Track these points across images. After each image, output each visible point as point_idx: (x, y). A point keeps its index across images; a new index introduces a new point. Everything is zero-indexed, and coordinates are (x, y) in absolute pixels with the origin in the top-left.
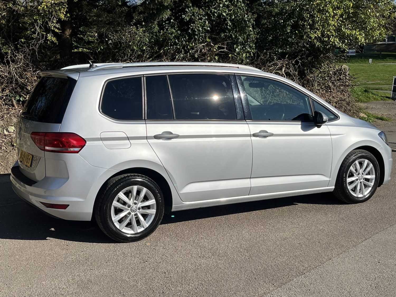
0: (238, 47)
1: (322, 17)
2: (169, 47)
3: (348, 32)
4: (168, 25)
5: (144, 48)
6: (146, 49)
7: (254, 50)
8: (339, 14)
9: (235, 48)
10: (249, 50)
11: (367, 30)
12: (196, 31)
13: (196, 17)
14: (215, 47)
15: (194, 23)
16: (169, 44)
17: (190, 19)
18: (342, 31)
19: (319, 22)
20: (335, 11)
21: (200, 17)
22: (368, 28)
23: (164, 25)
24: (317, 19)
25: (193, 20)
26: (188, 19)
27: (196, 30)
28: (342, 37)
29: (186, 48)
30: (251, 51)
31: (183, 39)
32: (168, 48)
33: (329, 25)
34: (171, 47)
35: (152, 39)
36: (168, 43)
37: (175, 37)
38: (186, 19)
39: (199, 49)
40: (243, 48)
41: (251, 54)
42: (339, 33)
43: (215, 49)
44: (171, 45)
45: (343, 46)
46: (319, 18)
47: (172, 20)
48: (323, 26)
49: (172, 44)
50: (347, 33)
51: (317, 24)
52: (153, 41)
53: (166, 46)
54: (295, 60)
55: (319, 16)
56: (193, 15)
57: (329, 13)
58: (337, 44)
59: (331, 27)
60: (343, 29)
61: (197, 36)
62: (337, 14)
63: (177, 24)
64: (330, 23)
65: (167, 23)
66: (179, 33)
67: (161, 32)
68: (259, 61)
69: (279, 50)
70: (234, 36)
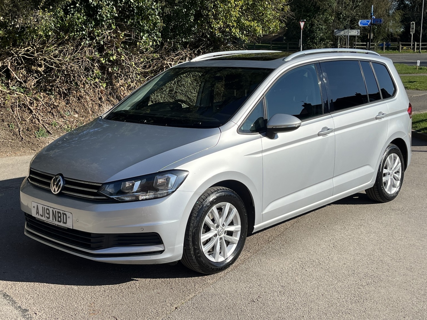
0: (145, 35)
1: (224, 7)
2: (76, 33)
3: (247, 23)
4: (73, 10)
5: (50, 33)
6: (52, 34)
7: (160, 39)
8: (240, 5)
9: (141, 36)
10: (156, 38)
11: (264, 22)
12: (104, 18)
13: (104, 2)
15: (101, 8)
16: (75, 29)
17: (97, 4)
18: (241, 23)
19: (222, 12)
20: (236, 2)
21: (108, 2)
22: (265, 20)
23: (69, 9)
24: (220, 9)
25: (100, 6)
26: (95, 4)
27: (104, 16)
28: (242, 28)
29: (92, 35)
30: (158, 40)
31: (90, 25)
32: (74, 34)
33: (231, 16)
34: (77, 33)
35: (58, 24)
36: (73, 28)
37: (82, 23)
38: (94, 4)
39: (106, 36)
40: (149, 36)
41: (157, 42)
42: (239, 24)
43: (122, 36)
44: (77, 31)
45: (243, 37)
46: (222, 8)
47: (77, 5)
48: (226, 17)
49: (79, 30)
50: (247, 25)
51: (220, 14)
52: (59, 26)
53: (72, 32)
54: (198, 49)
55: (222, 7)
57: (231, 4)
58: (237, 35)
59: (233, 17)
60: (242, 20)
61: (105, 22)
62: (238, 5)
63: (84, 10)
64: (232, 14)
65: (72, 7)
66: (85, 18)
67: (67, 17)
68: (163, 50)
69: (183, 39)
70: (141, 24)
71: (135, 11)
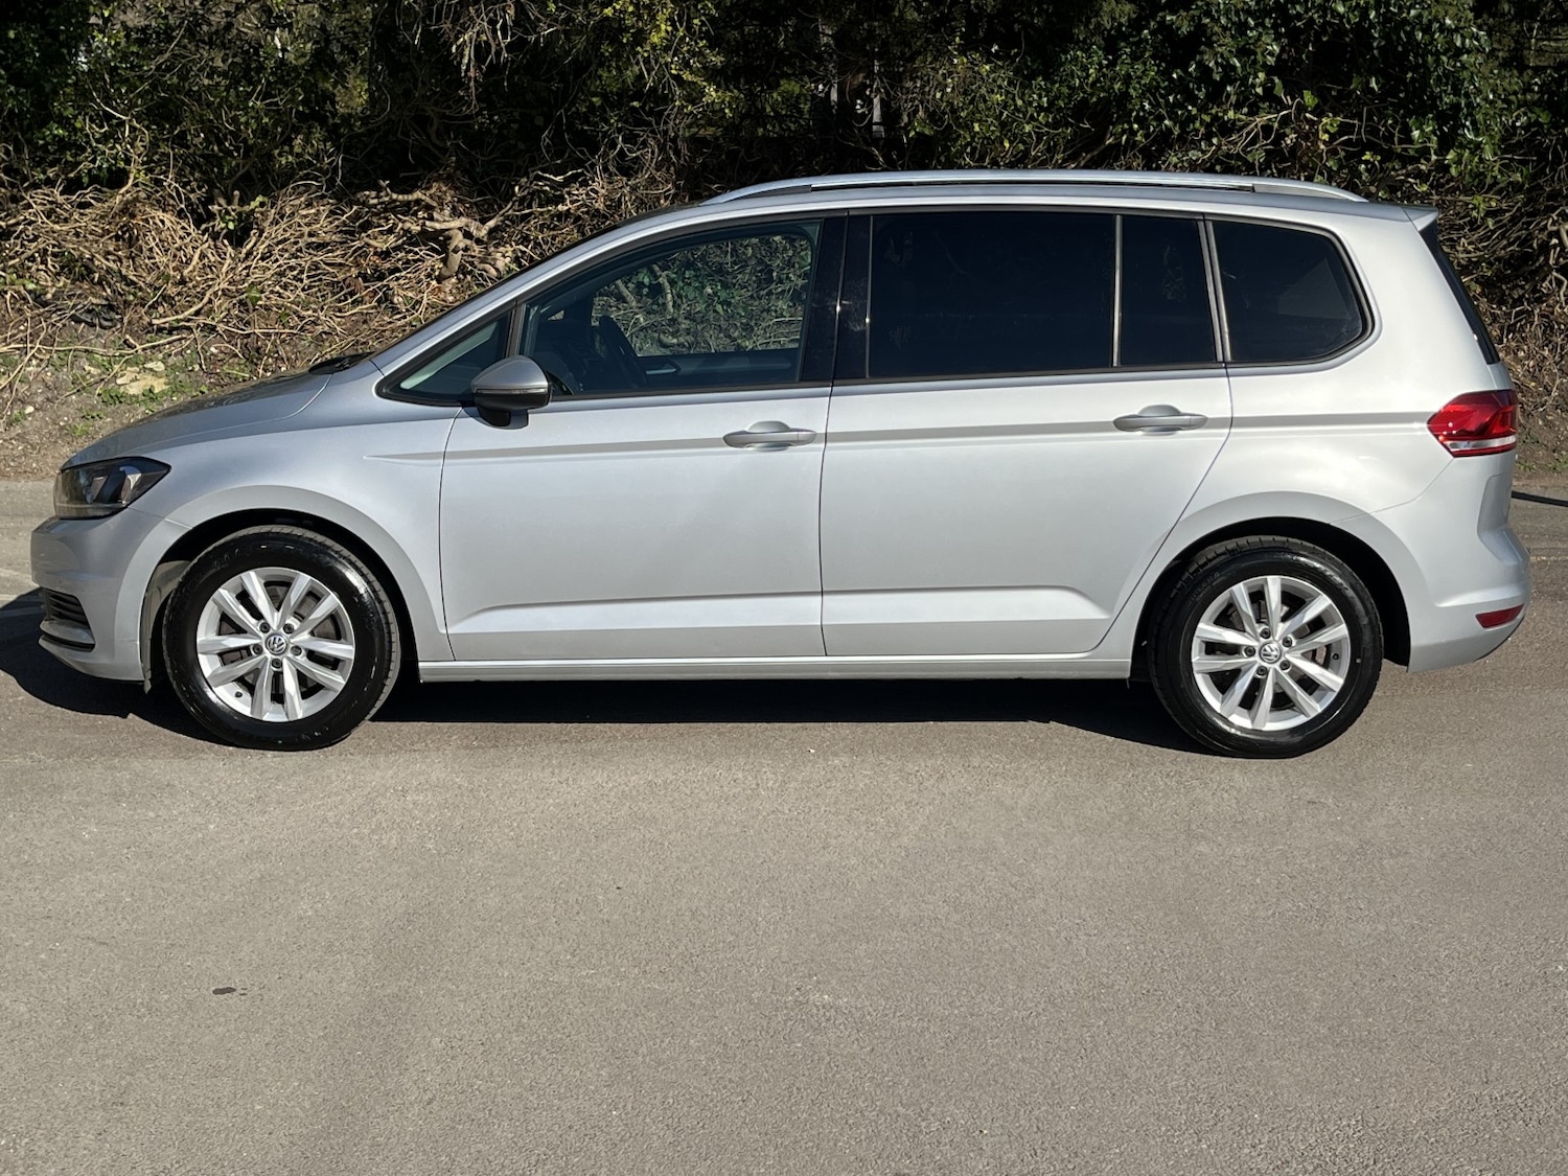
4: (1133, 50)
5: (1029, 129)
6: (1035, 132)
14: (1328, 127)
16: (1134, 114)
17: (1194, 29)
25: (1209, 33)
26: (1185, 30)
27: (1211, 65)
31: (1171, 99)
36: (1126, 110)
37: (1150, 90)
38: (1180, 29)
39: (1257, 133)
43: (1326, 131)
47: (1147, 33)
49: (1141, 114)
53: (1122, 122)
56: (1208, 14)
66: (1175, 76)
70: (1376, 87)
71: (1375, 44)
